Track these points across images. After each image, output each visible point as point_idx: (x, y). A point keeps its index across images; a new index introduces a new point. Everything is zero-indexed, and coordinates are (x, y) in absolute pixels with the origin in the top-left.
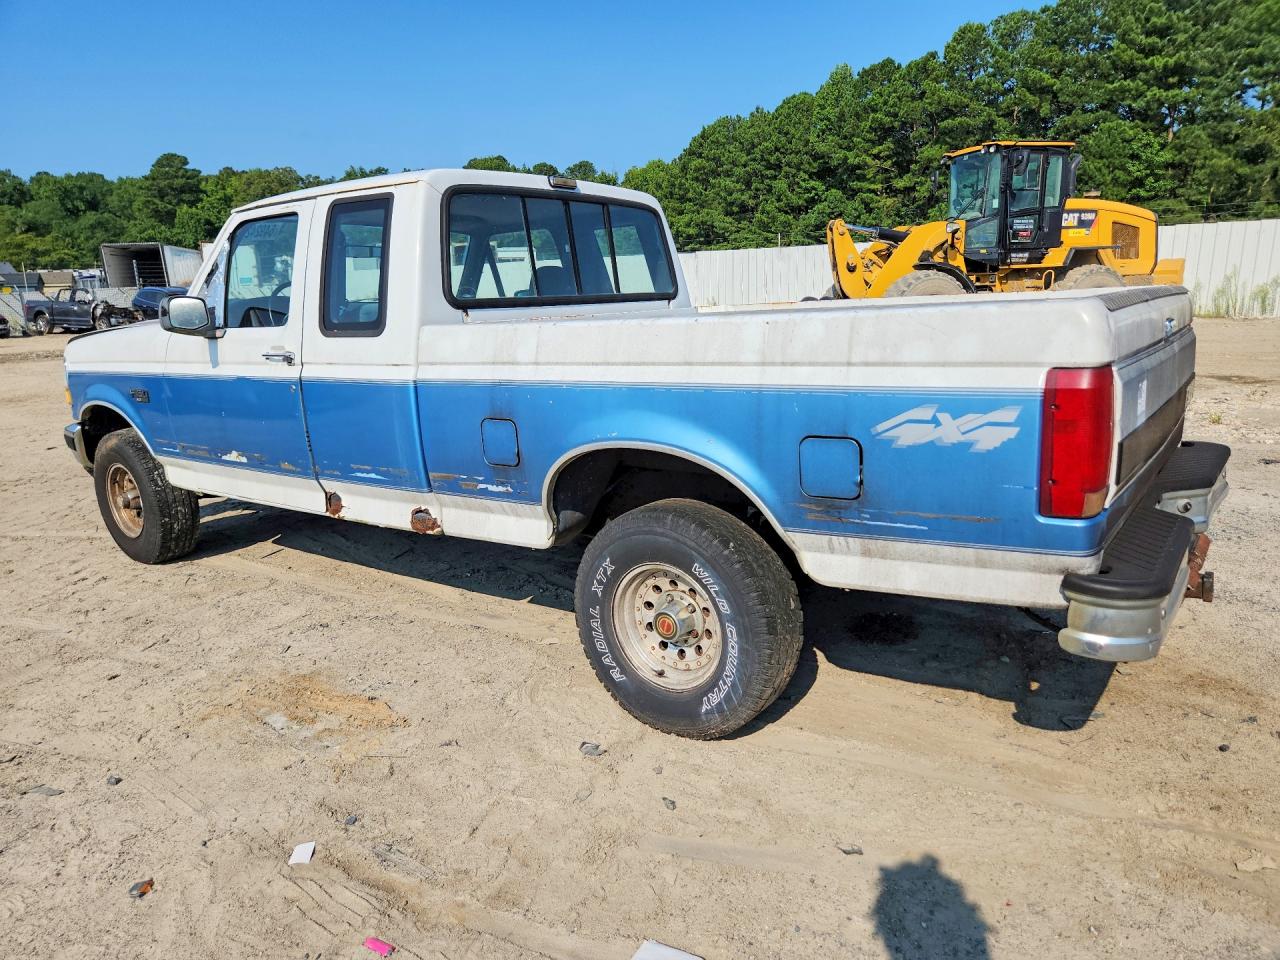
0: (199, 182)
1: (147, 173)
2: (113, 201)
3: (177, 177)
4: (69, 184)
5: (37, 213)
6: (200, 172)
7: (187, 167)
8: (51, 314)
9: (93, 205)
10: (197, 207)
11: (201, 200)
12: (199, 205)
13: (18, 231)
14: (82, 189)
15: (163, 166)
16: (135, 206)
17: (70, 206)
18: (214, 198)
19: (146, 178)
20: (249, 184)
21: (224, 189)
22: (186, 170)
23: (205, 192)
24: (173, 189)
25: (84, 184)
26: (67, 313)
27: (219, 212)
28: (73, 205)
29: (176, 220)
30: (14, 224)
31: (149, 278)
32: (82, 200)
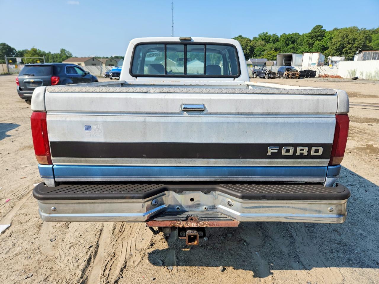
0: (325, 33)
1: (310, 31)
2: (298, 41)
3: (318, 32)
4: (288, 37)
5: (278, 45)
6: (326, 30)
7: (322, 29)
8: (257, 73)
9: (293, 42)
10: (321, 41)
11: (323, 39)
12: (322, 40)
13: (272, 50)
14: (292, 37)
15: (315, 29)
16: (304, 42)
17: (287, 43)
18: (327, 38)
19: (309, 33)
20: (340, 33)
21: (331, 35)
22: (322, 30)
23: (325, 36)
24: (316, 36)
25: (293, 36)
26: (260, 73)
27: (327, 42)
28: (288, 42)
29: (314, 46)
30: (272, 48)
31: (287, 63)
32: (291, 41)
